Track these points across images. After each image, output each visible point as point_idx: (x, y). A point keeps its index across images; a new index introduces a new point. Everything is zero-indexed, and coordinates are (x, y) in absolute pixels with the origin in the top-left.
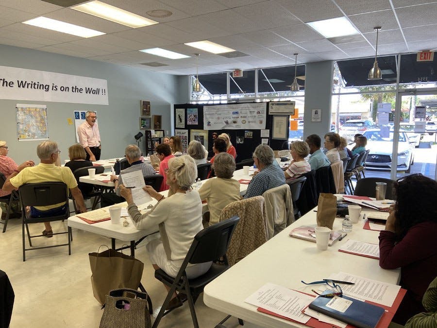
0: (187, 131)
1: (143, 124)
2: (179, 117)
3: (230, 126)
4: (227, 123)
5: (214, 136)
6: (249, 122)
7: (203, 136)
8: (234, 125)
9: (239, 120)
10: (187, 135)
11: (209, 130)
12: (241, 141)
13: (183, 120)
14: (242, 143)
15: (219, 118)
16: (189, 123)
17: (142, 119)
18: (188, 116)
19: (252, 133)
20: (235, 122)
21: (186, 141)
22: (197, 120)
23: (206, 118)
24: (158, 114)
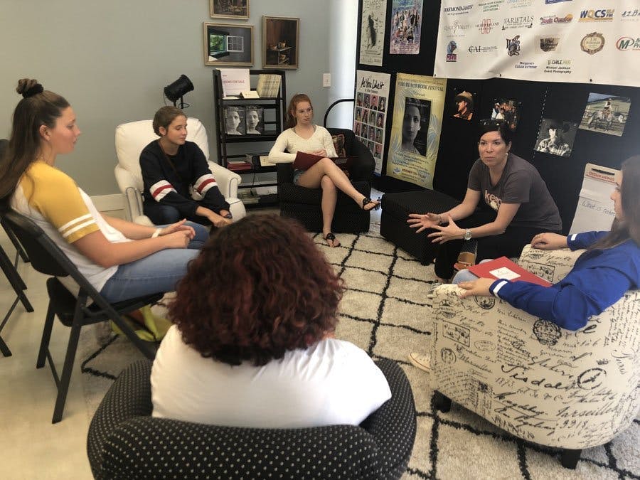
0: (387, 77)
1: (216, 48)
2: (371, 23)
3: (522, 65)
4: (513, 47)
5: (461, 105)
6: (623, 45)
7: (428, 103)
8: (543, 58)
9: (570, 36)
10: (384, 92)
11: (449, 80)
12: (558, 144)
13: (380, 37)
14: (561, 152)
15: (486, 26)
16: (396, 48)
17: (211, 30)
18: (395, 18)
19: (625, 107)
20: (547, 45)
21: (381, 116)
22: (417, 36)
23: (447, 28)
24: (284, 12)
